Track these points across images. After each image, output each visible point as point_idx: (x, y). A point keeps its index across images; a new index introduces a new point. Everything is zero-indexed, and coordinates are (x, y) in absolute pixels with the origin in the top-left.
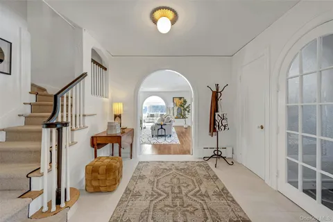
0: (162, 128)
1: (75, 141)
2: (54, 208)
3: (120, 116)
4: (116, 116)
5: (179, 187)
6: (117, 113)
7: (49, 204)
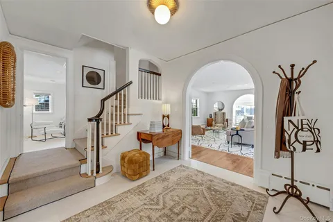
0: (237, 134)
1: (119, 133)
2: (95, 174)
3: (168, 117)
4: (164, 117)
5: (184, 208)
6: (166, 114)
7: (92, 171)
